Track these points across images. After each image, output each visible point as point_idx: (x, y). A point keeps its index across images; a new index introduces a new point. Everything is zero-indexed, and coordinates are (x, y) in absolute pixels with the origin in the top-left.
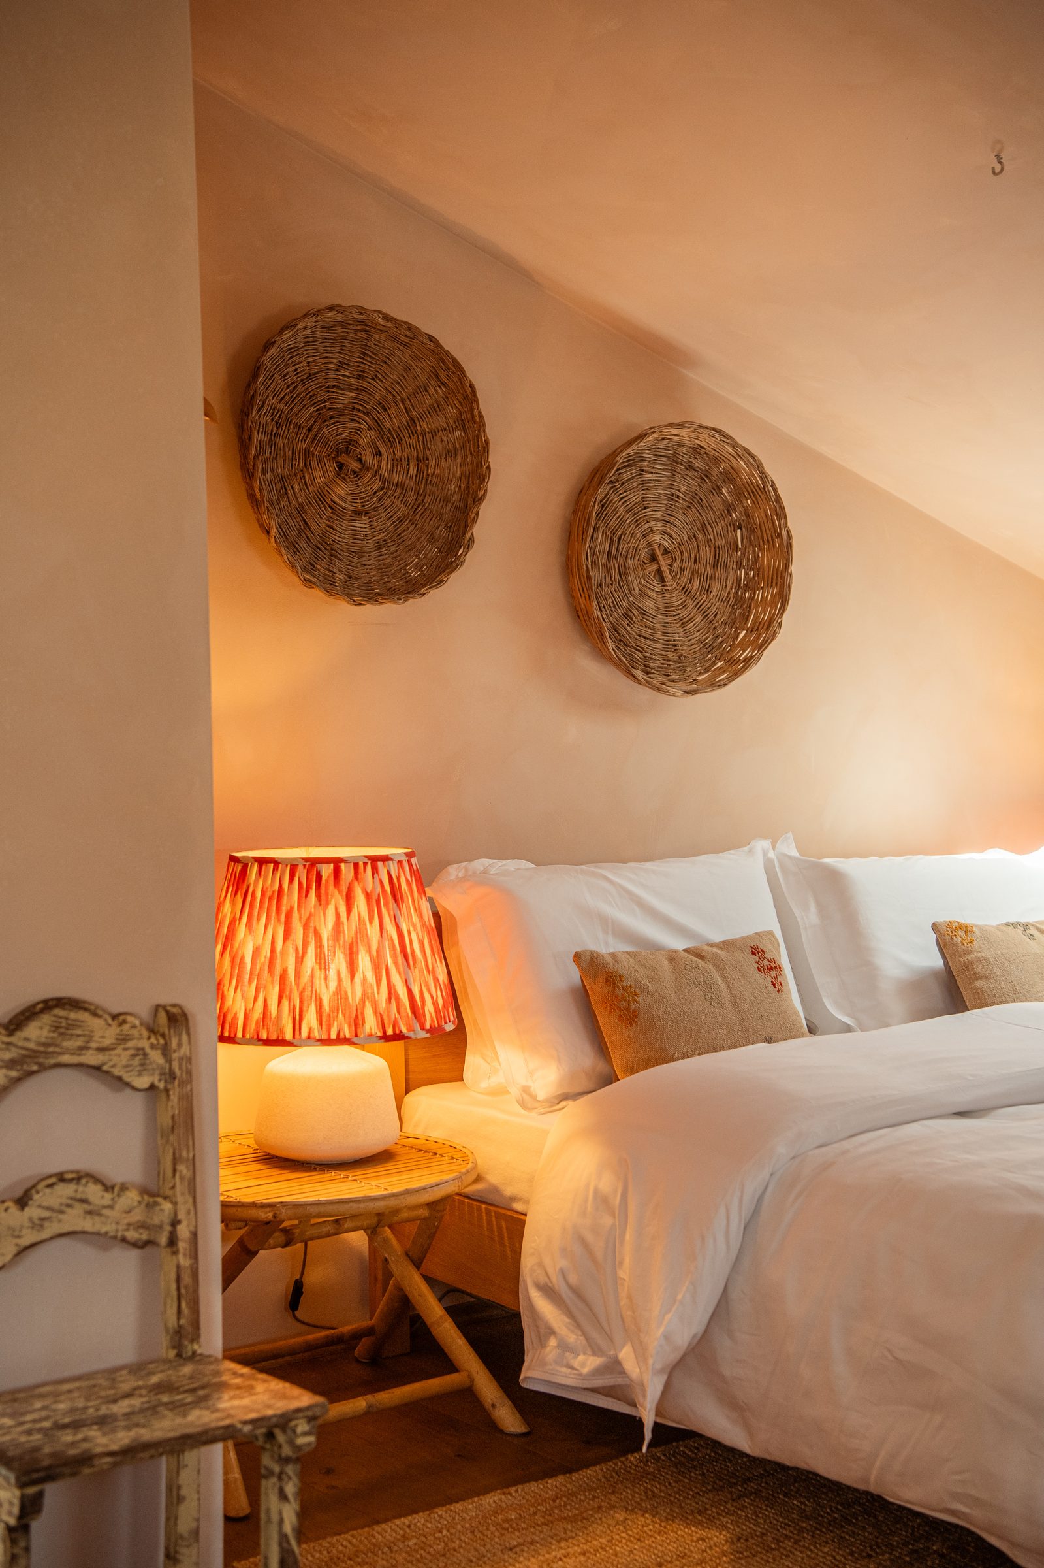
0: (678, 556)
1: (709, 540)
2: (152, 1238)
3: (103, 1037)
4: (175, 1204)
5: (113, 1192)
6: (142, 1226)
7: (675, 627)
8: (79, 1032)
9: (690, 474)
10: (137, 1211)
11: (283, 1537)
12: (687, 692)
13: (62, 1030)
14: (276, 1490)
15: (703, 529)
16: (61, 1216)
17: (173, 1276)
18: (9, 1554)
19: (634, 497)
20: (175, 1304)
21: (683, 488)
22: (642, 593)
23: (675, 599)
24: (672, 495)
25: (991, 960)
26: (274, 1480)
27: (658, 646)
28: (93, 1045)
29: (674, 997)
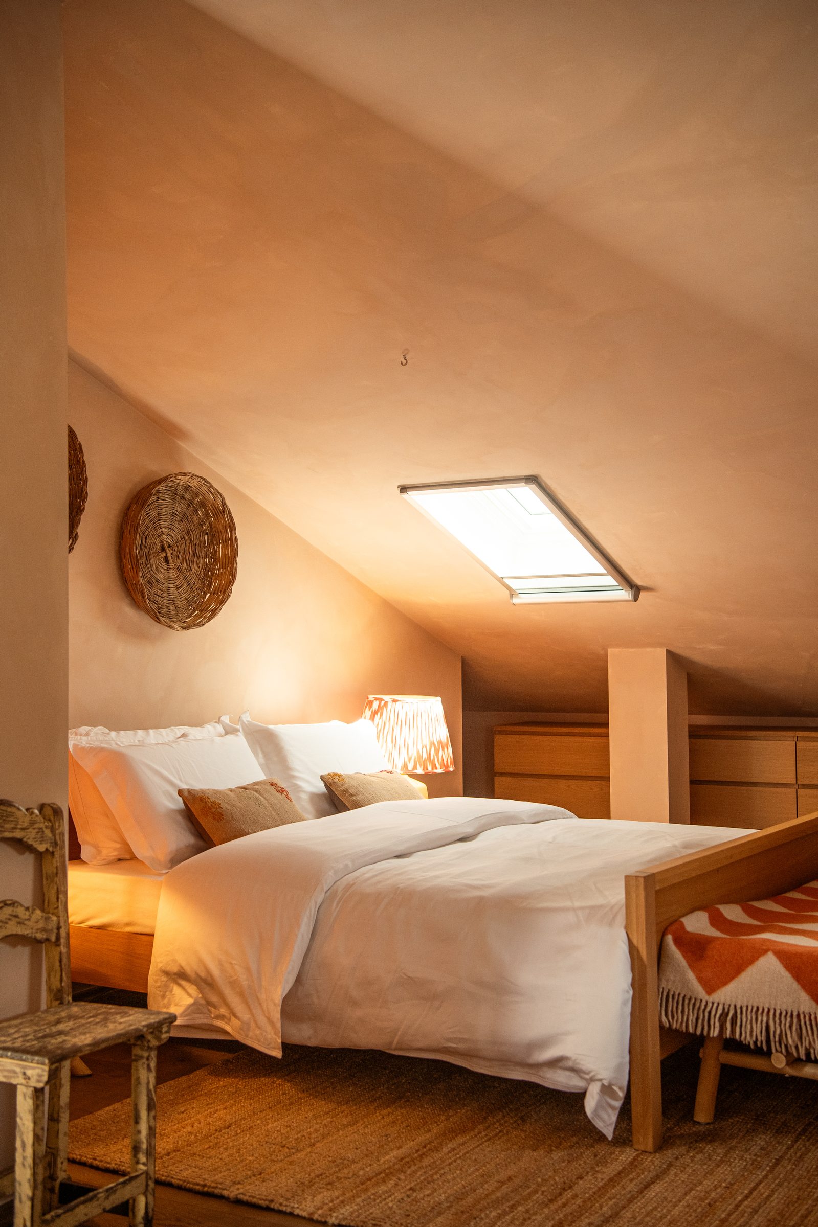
0: (176, 549)
1: (191, 540)
2: (48, 937)
3: (23, 822)
4: (58, 917)
5: (29, 911)
6: (43, 930)
7: (173, 590)
8: (12, 819)
9: (183, 502)
10: (41, 922)
11: (149, 1091)
12: (184, 629)
13: (4, 818)
14: (145, 1066)
15: (188, 533)
16: (6, 926)
17: (57, 958)
18: (35, 1105)
19: (154, 514)
20: (60, 974)
21: (179, 510)
22: (157, 570)
23: (174, 574)
24: (173, 513)
25: (357, 786)
26: (144, 1060)
27: (165, 601)
28: (19, 826)
29: (240, 805)
